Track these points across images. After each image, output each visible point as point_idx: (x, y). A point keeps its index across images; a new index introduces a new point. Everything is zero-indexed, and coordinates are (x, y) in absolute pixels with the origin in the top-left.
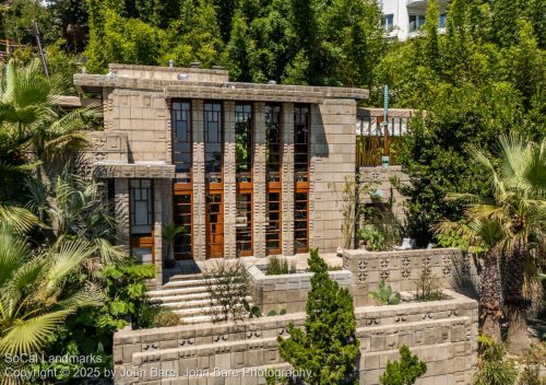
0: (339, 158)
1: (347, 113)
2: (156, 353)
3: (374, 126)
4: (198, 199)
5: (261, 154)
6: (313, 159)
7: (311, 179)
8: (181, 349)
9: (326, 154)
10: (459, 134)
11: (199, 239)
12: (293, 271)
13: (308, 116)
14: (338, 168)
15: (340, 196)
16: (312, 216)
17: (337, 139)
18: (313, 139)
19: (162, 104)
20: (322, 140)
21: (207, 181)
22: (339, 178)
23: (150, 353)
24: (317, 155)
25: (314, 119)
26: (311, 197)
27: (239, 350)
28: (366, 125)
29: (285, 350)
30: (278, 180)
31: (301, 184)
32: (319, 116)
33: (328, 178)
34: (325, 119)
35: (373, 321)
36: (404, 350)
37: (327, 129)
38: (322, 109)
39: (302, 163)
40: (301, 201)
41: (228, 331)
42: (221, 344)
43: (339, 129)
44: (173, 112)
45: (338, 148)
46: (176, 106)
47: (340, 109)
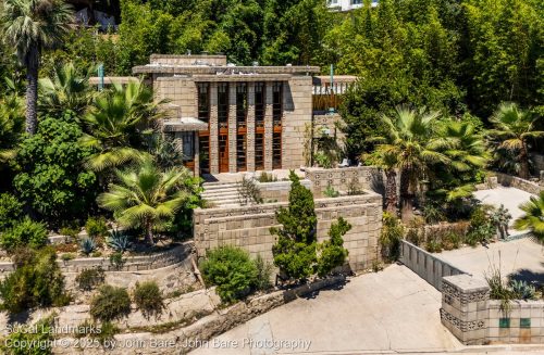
0: (301, 112)
2: (216, 219)
3: (324, 89)
4: (214, 139)
5: (251, 111)
6: (285, 112)
7: (284, 124)
8: (228, 218)
9: (293, 109)
10: (377, 99)
11: (214, 162)
12: (276, 180)
13: (281, 88)
14: (300, 117)
15: (302, 134)
16: (284, 147)
17: (300, 100)
18: (284, 101)
19: (193, 85)
20: (290, 101)
21: (219, 127)
22: (301, 123)
23: (213, 219)
24: (287, 110)
25: (285, 88)
26: (283, 136)
27: (255, 218)
28: (318, 88)
29: (280, 218)
30: (262, 126)
31: (277, 127)
32: (288, 87)
33: (295, 124)
34: (292, 89)
35: (323, 205)
36: (340, 219)
37: (293, 94)
38: (290, 83)
39: (277, 115)
40: (277, 137)
41: (249, 210)
42: (246, 216)
43: (301, 94)
44: (199, 89)
45: (300, 106)
46: (201, 85)
47: (302, 82)
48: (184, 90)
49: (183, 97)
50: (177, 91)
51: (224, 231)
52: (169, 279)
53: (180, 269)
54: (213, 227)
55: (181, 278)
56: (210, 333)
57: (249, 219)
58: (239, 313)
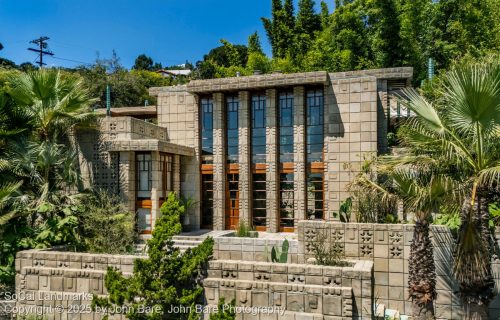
0: (356, 137)
1: (365, 91)
2: (41, 268)
4: (217, 177)
5: (271, 136)
6: (327, 139)
7: (326, 159)
8: (58, 269)
9: (341, 134)
16: (327, 196)
18: (327, 119)
19: (192, 100)
20: (337, 119)
22: (357, 157)
24: (331, 135)
25: (326, 100)
26: (326, 177)
32: (333, 96)
33: (344, 158)
34: (339, 99)
37: (342, 108)
38: (336, 89)
39: (315, 144)
42: (87, 270)
43: (355, 108)
44: (200, 105)
45: (355, 127)
46: (204, 102)
47: (357, 87)
48: (182, 109)
49: (180, 118)
50: (173, 109)
51: (46, 291)
54: (32, 280)
57: (85, 276)
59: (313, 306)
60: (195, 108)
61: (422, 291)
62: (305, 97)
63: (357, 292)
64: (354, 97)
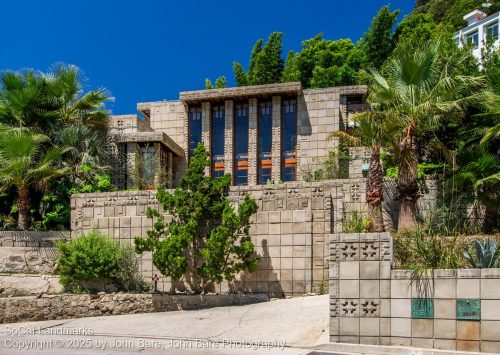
0: (323, 137)
1: (330, 100)
6: (299, 138)
7: (298, 155)
9: (310, 133)
13: (295, 106)
14: (322, 145)
17: (321, 121)
18: (299, 123)
19: (183, 109)
20: (307, 123)
21: (213, 161)
24: (302, 135)
25: (299, 107)
26: (299, 170)
30: (270, 158)
32: (304, 104)
34: (308, 107)
37: (311, 114)
38: (307, 98)
39: (288, 145)
43: (323, 113)
44: (190, 114)
45: (321, 129)
46: (193, 110)
47: (324, 97)
48: (173, 116)
49: (171, 124)
50: (165, 117)
51: (101, 217)
52: (13, 259)
53: (35, 254)
54: (88, 212)
55: (33, 263)
56: (18, 314)
58: (74, 304)
59: (305, 205)
60: (185, 115)
61: (374, 196)
62: (282, 105)
63: (334, 195)
64: (321, 105)
